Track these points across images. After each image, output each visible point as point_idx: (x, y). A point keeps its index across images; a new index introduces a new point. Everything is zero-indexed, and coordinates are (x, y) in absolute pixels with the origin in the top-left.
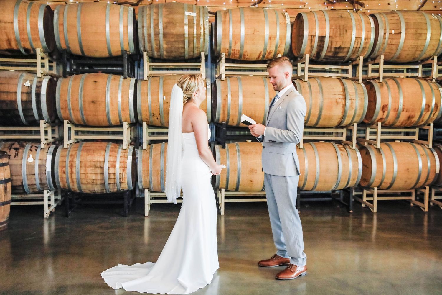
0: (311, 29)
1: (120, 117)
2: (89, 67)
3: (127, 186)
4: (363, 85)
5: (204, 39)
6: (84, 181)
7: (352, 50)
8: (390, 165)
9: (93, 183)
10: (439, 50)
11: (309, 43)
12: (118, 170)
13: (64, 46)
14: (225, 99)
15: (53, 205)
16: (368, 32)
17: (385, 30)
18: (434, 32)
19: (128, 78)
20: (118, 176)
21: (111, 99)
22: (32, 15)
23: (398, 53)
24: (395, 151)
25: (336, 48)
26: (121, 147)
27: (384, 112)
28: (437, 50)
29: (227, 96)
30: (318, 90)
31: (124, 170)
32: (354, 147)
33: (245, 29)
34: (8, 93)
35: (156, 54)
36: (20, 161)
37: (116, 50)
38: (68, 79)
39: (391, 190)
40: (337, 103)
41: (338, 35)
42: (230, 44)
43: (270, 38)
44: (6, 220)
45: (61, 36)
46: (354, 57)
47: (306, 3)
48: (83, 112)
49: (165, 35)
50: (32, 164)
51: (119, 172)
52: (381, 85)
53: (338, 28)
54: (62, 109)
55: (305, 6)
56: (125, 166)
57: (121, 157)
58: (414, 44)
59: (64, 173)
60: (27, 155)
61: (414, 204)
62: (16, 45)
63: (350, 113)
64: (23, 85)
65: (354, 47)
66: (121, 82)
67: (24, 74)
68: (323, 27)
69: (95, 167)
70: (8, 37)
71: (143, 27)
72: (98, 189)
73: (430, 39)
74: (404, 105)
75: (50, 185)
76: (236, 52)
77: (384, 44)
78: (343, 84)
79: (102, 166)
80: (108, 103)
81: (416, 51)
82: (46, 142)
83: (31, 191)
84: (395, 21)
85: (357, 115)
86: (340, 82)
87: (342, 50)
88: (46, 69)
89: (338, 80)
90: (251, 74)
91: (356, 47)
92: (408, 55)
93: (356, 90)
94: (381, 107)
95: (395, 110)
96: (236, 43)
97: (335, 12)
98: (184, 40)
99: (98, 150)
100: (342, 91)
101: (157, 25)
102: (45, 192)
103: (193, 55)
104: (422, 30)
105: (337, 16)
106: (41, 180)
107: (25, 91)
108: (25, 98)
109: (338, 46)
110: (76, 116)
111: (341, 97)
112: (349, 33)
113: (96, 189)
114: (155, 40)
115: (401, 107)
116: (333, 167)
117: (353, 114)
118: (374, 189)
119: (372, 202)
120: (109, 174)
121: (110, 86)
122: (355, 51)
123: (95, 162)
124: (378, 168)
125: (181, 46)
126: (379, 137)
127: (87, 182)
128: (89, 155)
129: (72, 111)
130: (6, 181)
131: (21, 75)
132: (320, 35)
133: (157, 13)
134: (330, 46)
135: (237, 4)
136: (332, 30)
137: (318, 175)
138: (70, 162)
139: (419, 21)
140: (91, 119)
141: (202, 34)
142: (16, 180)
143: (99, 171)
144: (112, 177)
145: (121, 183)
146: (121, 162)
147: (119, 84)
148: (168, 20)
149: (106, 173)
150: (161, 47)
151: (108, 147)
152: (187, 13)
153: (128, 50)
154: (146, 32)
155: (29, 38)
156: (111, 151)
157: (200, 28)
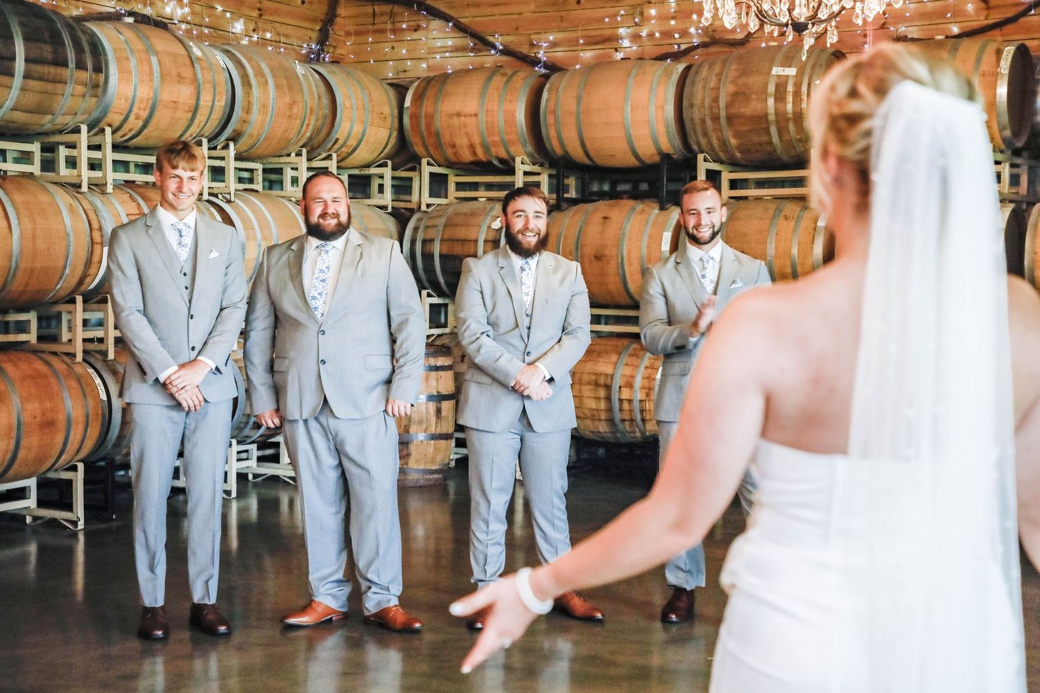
9: (594, 418)
12: (639, 395)
13: (558, 151)
19: (668, 208)
20: (636, 405)
22: (509, 98)
31: (648, 395)
34: (465, 241)
35: (723, 156)
37: (649, 153)
38: (565, 213)
44: (440, 467)
45: (553, 134)
49: (730, 119)
51: (639, 398)
56: (650, 387)
57: (646, 368)
62: (485, 154)
64: (489, 227)
66: (652, 218)
69: (597, 384)
70: (470, 141)
71: (692, 106)
72: (603, 430)
79: (608, 384)
98: (768, 128)
99: (607, 353)
101: (716, 100)
103: (798, 155)
107: (490, 238)
113: (601, 430)
114: (714, 129)
120: (621, 401)
121: (628, 225)
123: (597, 374)
125: (764, 138)
127: (583, 413)
128: (589, 361)
130: (440, 398)
131: (492, 209)
133: (720, 76)
143: (602, 393)
144: (626, 406)
145: (643, 420)
146: (643, 378)
147: (648, 220)
148: (736, 88)
149: (615, 398)
150: (728, 143)
151: (627, 347)
152: (776, 70)
153: (672, 152)
154: (697, 115)
155: (502, 140)
156: (631, 355)
157: (801, 100)
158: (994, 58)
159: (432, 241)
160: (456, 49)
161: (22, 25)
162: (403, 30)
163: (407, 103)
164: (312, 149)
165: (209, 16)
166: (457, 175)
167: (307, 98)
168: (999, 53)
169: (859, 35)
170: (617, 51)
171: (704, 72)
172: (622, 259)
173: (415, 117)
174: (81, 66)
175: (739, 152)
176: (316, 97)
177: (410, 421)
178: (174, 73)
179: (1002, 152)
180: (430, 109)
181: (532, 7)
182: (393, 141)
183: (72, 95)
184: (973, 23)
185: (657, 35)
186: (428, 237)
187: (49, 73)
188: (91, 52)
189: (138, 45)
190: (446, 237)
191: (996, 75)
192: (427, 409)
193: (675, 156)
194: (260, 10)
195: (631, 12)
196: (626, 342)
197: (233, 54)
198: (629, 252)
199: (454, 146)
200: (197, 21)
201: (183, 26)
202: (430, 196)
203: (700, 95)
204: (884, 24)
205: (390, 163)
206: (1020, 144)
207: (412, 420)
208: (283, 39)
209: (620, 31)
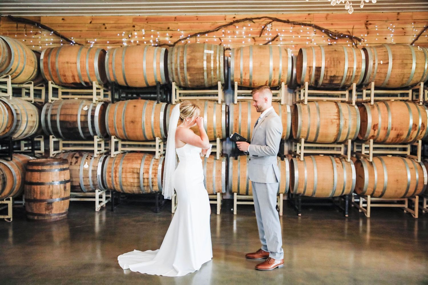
0: (310, 61)
1: (153, 133)
2: (136, 95)
3: (158, 188)
4: (356, 107)
5: (220, 72)
6: (125, 184)
7: (345, 78)
8: (381, 176)
9: (131, 186)
10: (425, 77)
11: (308, 73)
12: (151, 176)
13: (112, 79)
14: (236, 120)
15: (104, 202)
16: (359, 62)
17: (374, 61)
18: (419, 62)
19: (161, 103)
20: (150, 180)
21: (146, 119)
22: (90, 57)
23: (387, 80)
24: (386, 165)
25: (331, 77)
26: (154, 158)
27: (375, 130)
28: (423, 77)
29: (238, 117)
30: (316, 111)
31: (155, 176)
32: (349, 160)
33: (253, 62)
34: (71, 115)
35: (182, 84)
36: (79, 167)
37: (151, 81)
38: (115, 104)
39: (383, 198)
40: (332, 123)
41: (332, 66)
42: (241, 75)
43: (274, 70)
45: (111, 72)
46: (349, 83)
47: (312, 40)
48: (125, 129)
49: (188, 69)
50: (87, 169)
52: (373, 107)
53: (332, 60)
54: (110, 127)
55: (311, 42)
56: (156, 173)
57: (153, 165)
58: (401, 73)
59: (110, 177)
60: (84, 162)
61: (407, 211)
62: (79, 79)
63: (345, 131)
64: (82, 109)
65: (347, 76)
66: (154, 106)
67: (84, 101)
68: (319, 60)
69: (133, 172)
70: (73, 74)
71: (172, 63)
72: (135, 190)
73: (416, 68)
74: (392, 125)
75: (100, 186)
76: (247, 81)
77: (373, 72)
78: (338, 107)
79: (138, 172)
80: (144, 122)
81: (403, 78)
82: (98, 153)
83: (86, 190)
84: (383, 54)
85: (350, 133)
86: (336, 105)
87: (336, 78)
88: (102, 97)
89: (334, 104)
91: (349, 76)
92: (396, 81)
93: (349, 112)
94: (371, 127)
95: (385, 129)
96: (246, 74)
97: (331, 47)
98: (203, 73)
99: (136, 160)
100: (337, 113)
101: (182, 61)
102: (97, 191)
103: (212, 84)
104: (408, 61)
105: (332, 50)
106: (93, 181)
107: (83, 114)
108: (83, 119)
109: (333, 75)
110: (120, 132)
111: (336, 117)
112: (342, 64)
113: (134, 190)
114: (181, 73)
115: (390, 127)
116: (329, 176)
117: (347, 132)
118: (367, 197)
119: (366, 208)
120: (144, 178)
121: (145, 109)
122: (348, 79)
123: (133, 168)
124: (370, 178)
125: (201, 77)
126: (372, 152)
127: (127, 184)
128: (129, 163)
129: (117, 129)
130: (66, 182)
131: (82, 102)
132: (317, 66)
133: (183, 52)
134: (326, 75)
135: (254, 42)
136: (327, 62)
137: (316, 183)
138: (115, 168)
139: (405, 53)
140: (131, 134)
141: (218, 67)
142: (75, 181)
143: (136, 176)
144: (146, 181)
145: (153, 186)
146: (153, 169)
148: (191, 57)
149: (141, 177)
150: (186, 78)
151: (144, 157)
152: (206, 52)
153: (161, 81)
154: (174, 67)
155: (87, 74)
156: (146, 160)
157: (216, 63)
158: (285, 52)
159: (55, 115)
160: (55, 42)
162: (31, 34)
163: (42, 57)
166: (62, 89)
173: (46, 63)
175: (190, 82)
176: (2, 48)
177: (52, 193)
180: (53, 60)
181: (87, 29)
182: (35, 73)
186: (53, 113)
190: (62, 113)
191: (287, 58)
192: (60, 187)
195: (127, 33)
196: (143, 154)
199: (65, 76)
202: (53, 97)
203: (175, 59)
204: (221, 44)
205: (33, 83)
207: (53, 193)
209: (123, 39)
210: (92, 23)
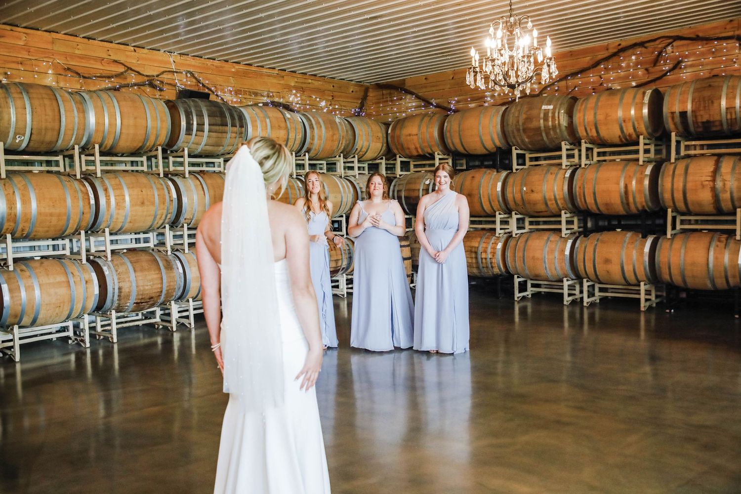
0: (671, 105)
1: (492, 206)
3: (498, 270)
5: (560, 130)
7: (726, 122)
11: (671, 120)
13: (453, 148)
14: (580, 188)
19: (502, 172)
20: (489, 261)
22: (431, 127)
25: (703, 123)
26: (494, 235)
30: (683, 171)
31: (493, 256)
32: (738, 237)
34: (414, 190)
35: (524, 147)
37: (491, 147)
40: (703, 186)
41: (702, 108)
42: (586, 131)
43: (624, 121)
45: (449, 141)
49: (525, 130)
51: (490, 257)
53: (702, 100)
56: (495, 252)
57: (492, 244)
62: (422, 151)
63: (725, 196)
64: (424, 183)
65: (727, 119)
68: (684, 102)
69: (471, 252)
70: (415, 146)
71: (508, 125)
76: (596, 138)
78: (718, 162)
79: (476, 251)
86: (716, 159)
87: (713, 124)
90: (618, 158)
91: (731, 119)
93: (733, 168)
96: (591, 130)
97: (708, 80)
98: (541, 133)
99: (476, 237)
100: (712, 172)
101: (518, 122)
103: (555, 145)
105: (705, 86)
107: (425, 188)
109: (704, 120)
111: (709, 178)
112: (716, 104)
113: (475, 271)
114: (518, 135)
116: (703, 261)
117: (729, 197)
120: (482, 258)
121: (483, 180)
122: (731, 123)
125: (540, 138)
128: (468, 241)
131: (426, 176)
132: (681, 111)
134: (695, 121)
136: (694, 103)
137: (682, 268)
141: (557, 125)
143: (474, 255)
144: (484, 261)
145: (492, 267)
146: (491, 248)
147: (491, 177)
148: (526, 116)
149: (479, 257)
150: (525, 141)
151: (484, 235)
152: (544, 107)
153: (501, 146)
154: (510, 129)
155: (429, 145)
156: (486, 238)
157: (555, 120)
158: (641, 95)
160: (416, 107)
161: (208, 110)
162: (395, 100)
163: (389, 131)
164: (346, 154)
165: (309, 101)
166: (414, 161)
167: (340, 132)
168: (644, 93)
169: (590, 89)
170: (485, 103)
171: (513, 110)
172: (480, 195)
173: (393, 137)
174: (233, 125)
175: (531, 145)
176: (345, 132)
178: (277, 125)
179: (649, 139)
180: (399, 133)
181: (449, 86)
182: (384, 148)
183: (230, 138)
184: (642, 81)
185: (502, 94)
186: (399, 190)
187: (219, 129)
188: (239, 119)
189: (261, 115)
190: (407, 189)
191: (642, 104)
193: (503, 148)
194: (332, 96)
196: (485, 232)
197: (307, 116)
198: (483, 193)
199: (409, 149)
200: (304, 103)
201: (298, 106)
202: (401, 171)
203: (511, 121)
204: (602, 83)
205: (384, 158)
206: (658, 135)
208: (343, 108)
209: (486, 94)
210: (454, 78)
